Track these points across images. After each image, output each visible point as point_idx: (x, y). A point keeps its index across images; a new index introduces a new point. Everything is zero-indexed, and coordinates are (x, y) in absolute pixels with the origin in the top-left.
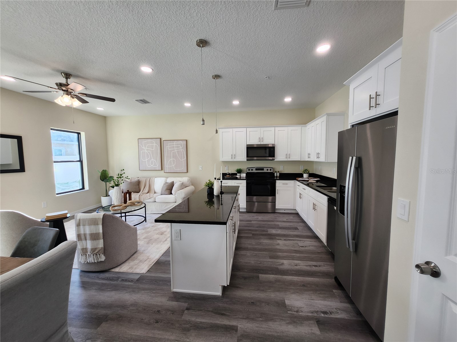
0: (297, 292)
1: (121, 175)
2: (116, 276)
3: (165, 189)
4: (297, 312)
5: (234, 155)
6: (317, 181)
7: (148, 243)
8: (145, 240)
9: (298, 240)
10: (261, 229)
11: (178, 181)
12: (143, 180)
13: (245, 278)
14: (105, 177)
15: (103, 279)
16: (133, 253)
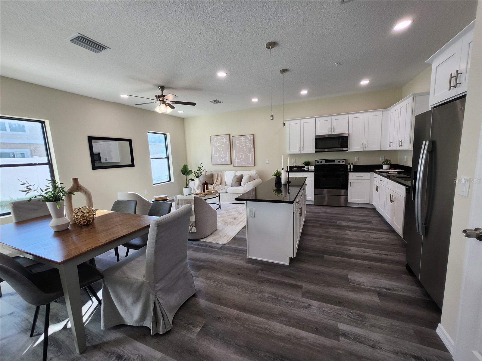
0: (362, 272)
1: (200, 168)
2: (205, 244)
3: (235, 181)
4: (359, 285)
5: (301, 147)
6: (399, 173)
7: (225, 224)
8: (222, 222)
9: (370, 232)
10: (329, 220)
11: (246, 174)
12: (215, 174)
13: (310, 256)
14: (185, 171)
15: (196, 245)
16: (215, 231)
